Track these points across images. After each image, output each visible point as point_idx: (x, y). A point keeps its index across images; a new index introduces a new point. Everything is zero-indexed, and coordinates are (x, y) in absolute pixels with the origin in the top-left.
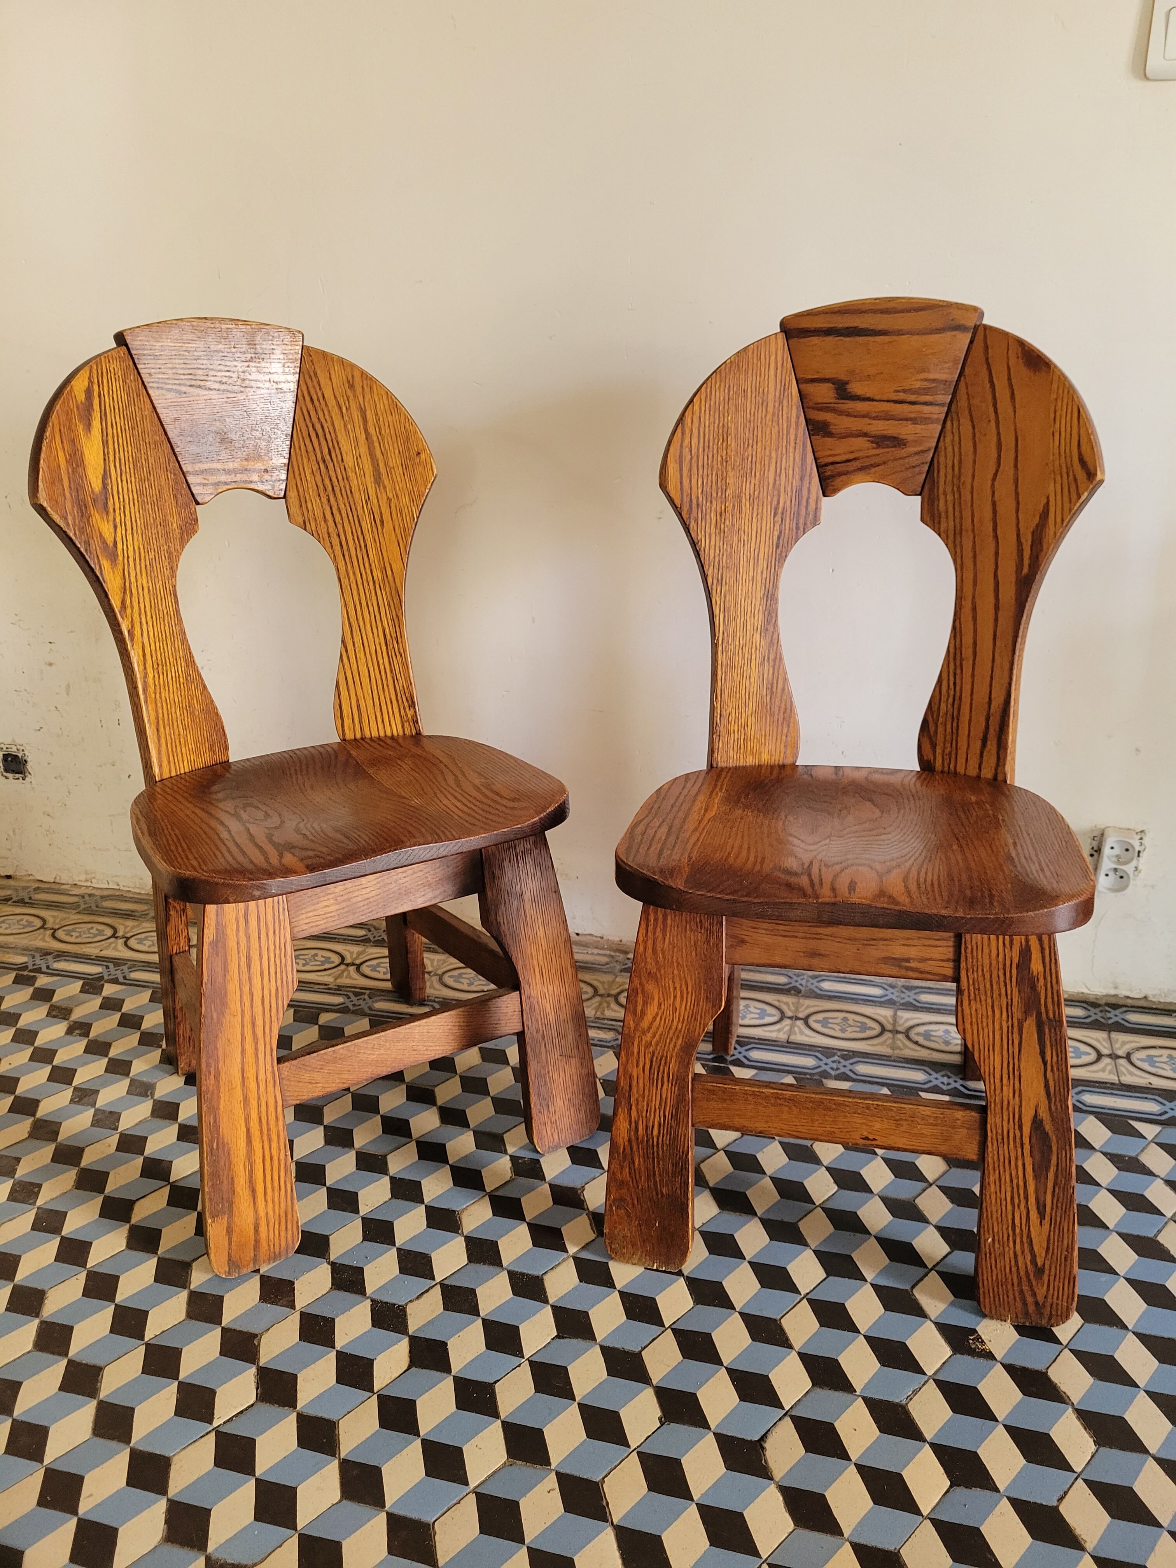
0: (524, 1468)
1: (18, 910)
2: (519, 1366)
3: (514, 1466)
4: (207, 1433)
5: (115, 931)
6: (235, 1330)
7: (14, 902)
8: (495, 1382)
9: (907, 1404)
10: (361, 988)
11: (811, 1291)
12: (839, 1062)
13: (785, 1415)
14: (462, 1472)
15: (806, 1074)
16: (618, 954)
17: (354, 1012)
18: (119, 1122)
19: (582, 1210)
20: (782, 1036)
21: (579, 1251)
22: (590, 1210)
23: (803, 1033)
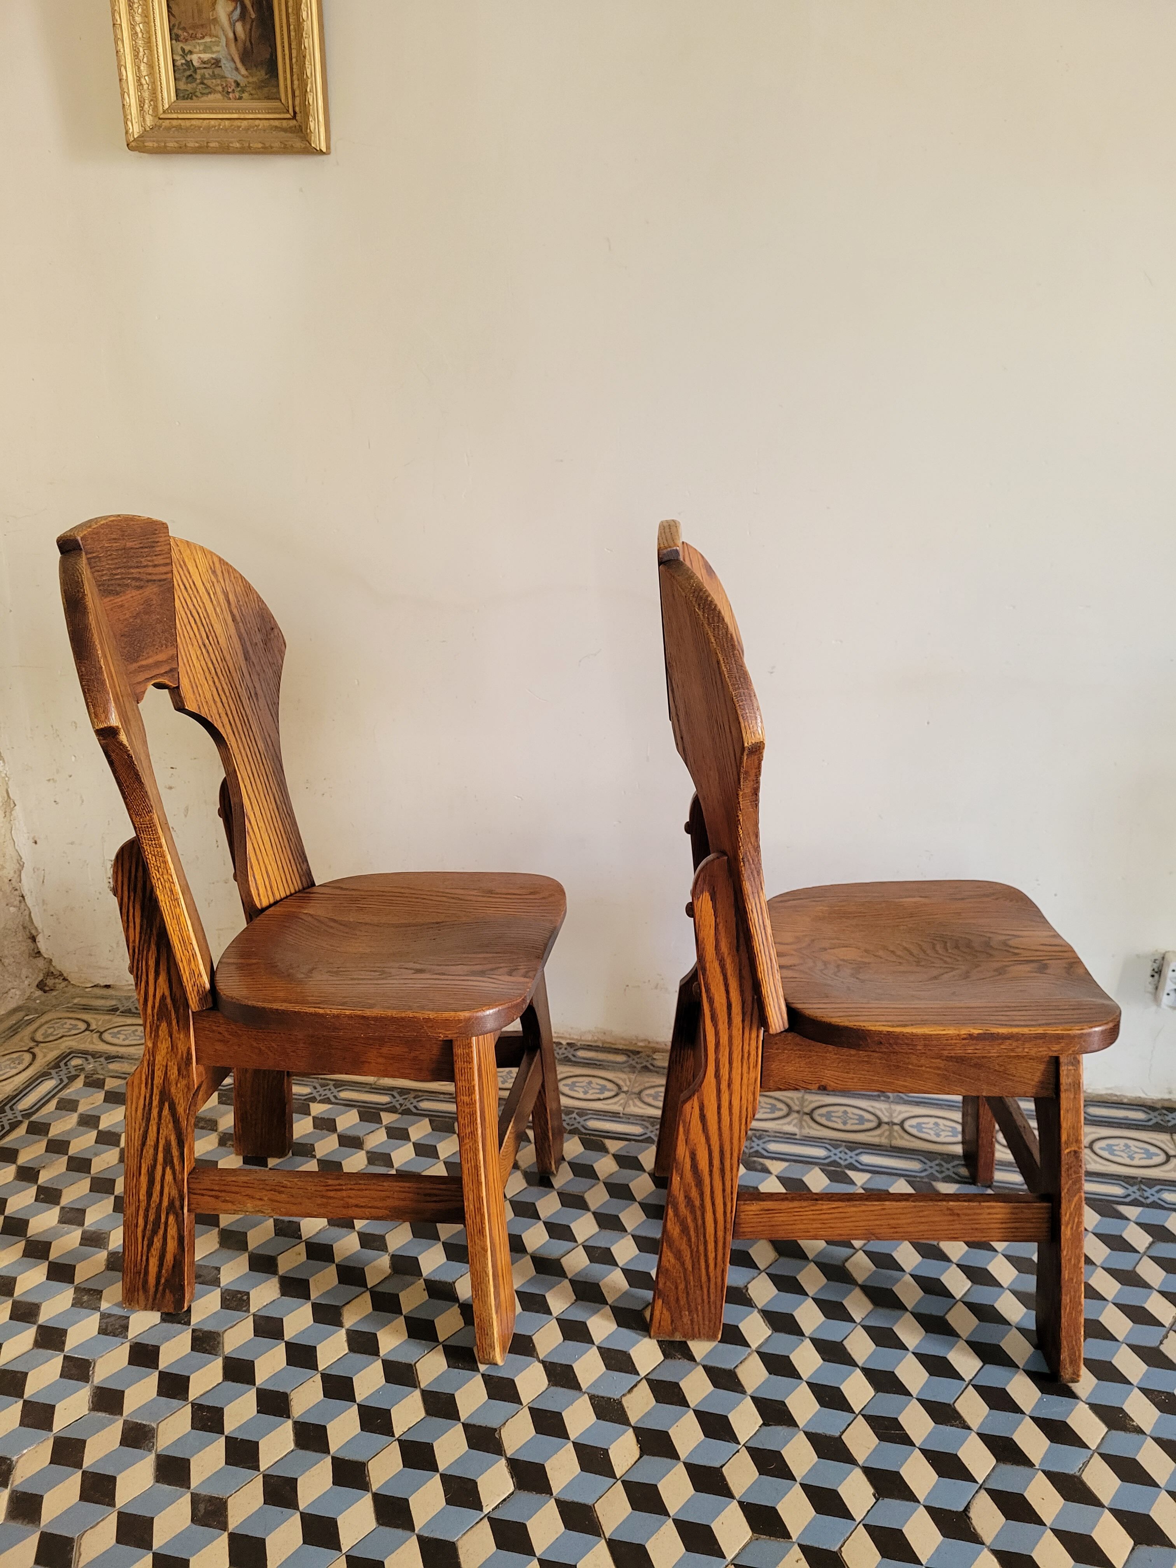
0: (770, 1542)
1: (129, 1021)
2: (738, 1451)
3: (760, 1540)
4: (481, 1520)
6: (474, 1425)
7: (122, 1012)
8: (722, 1467)
9: (1081, 1475)
11: (974, 1378)
12: (942, 1165)
13: (980, 1487)
14: (716, 1547)
15: (915, 1177)
18: (300, 1230)
19: (752, 1307)
20: (884, 1141)
21: (760, 1346)
22: (759, 1307)
23: (902, 1138)
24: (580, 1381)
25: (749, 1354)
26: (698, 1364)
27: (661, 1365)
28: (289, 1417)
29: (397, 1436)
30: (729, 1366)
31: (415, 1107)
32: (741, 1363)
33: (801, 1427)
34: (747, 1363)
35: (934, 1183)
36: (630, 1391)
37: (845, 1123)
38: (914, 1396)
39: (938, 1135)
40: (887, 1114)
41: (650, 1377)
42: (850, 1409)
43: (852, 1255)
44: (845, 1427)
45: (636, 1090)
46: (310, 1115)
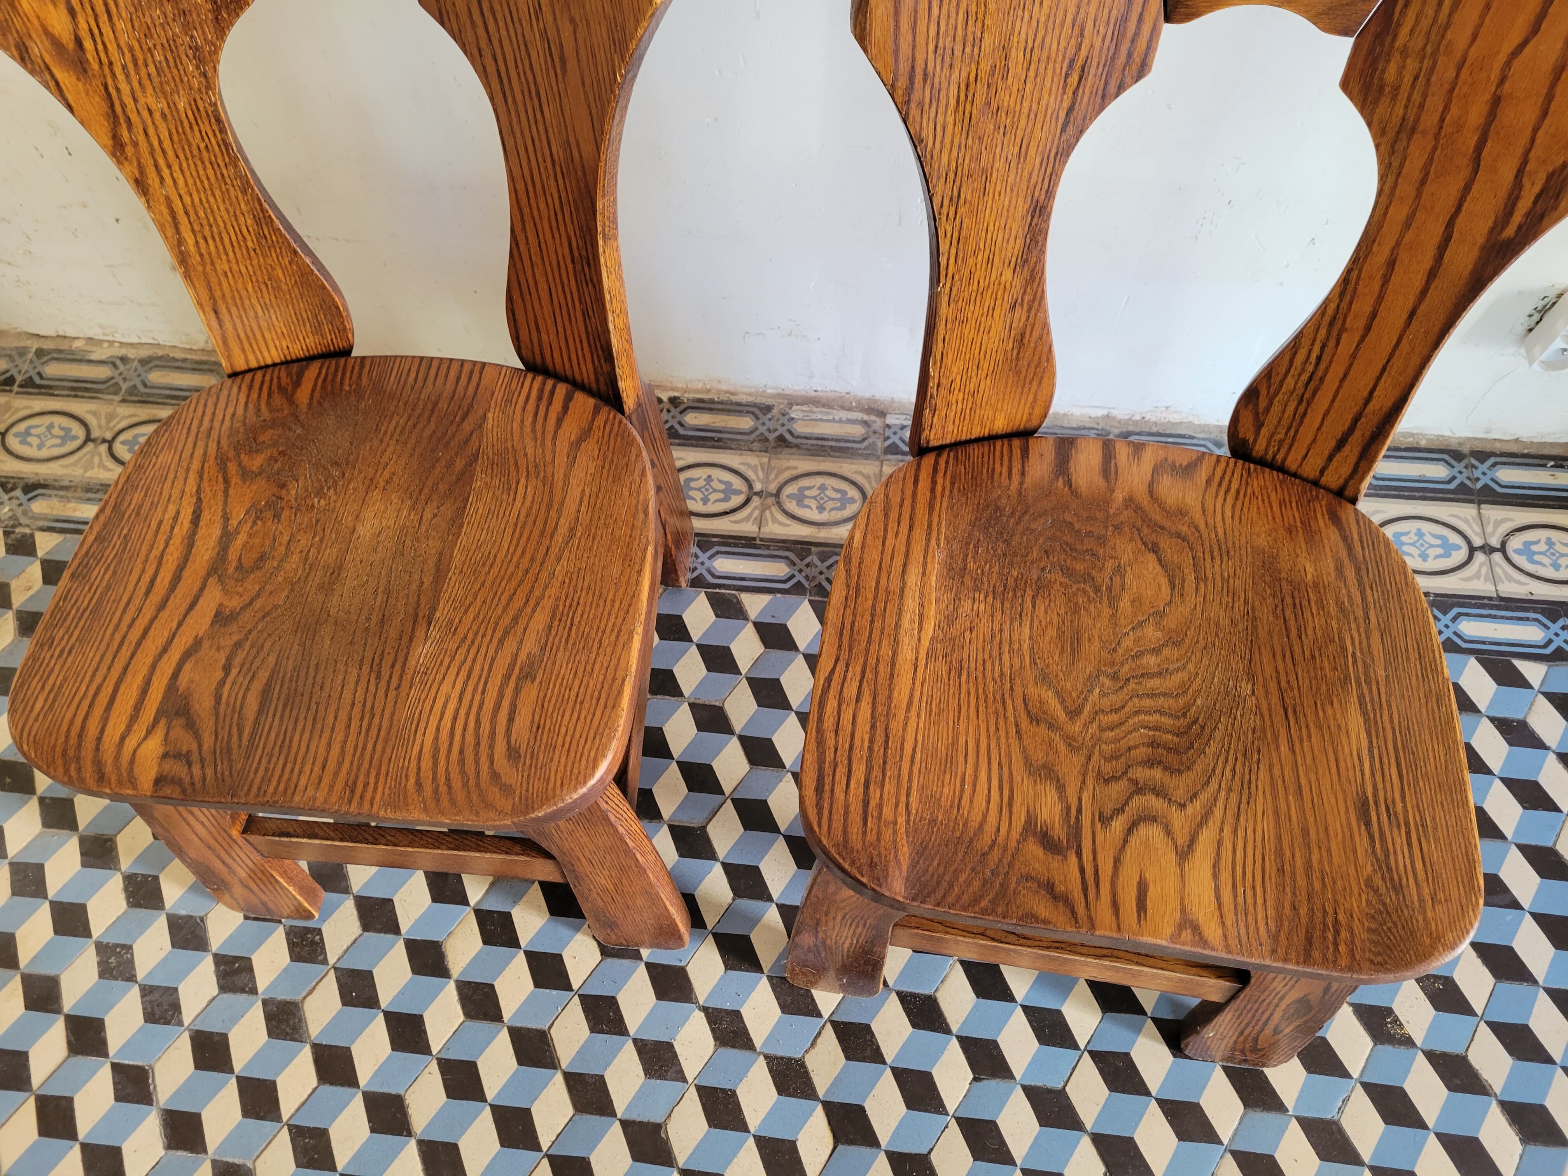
2: (946, 1127)
6: (634, 1122)
8: (929, 1152)
9: (1339, 1120)
13: (1226, 1151)
24: (752, 1036)
25: (951, 967)
26: (892, 992)
27: (842, 1003)
28: (409, 1134)
29: (545, 1149)
30: (928, 990)
32: (942, 983)
34: (949, 981)
36: (813, 1045)
38: (1149, 1014)
41: (834, 1018)
42: (1073, 1043)
44: (1068, 1074)
45: (773, 488)
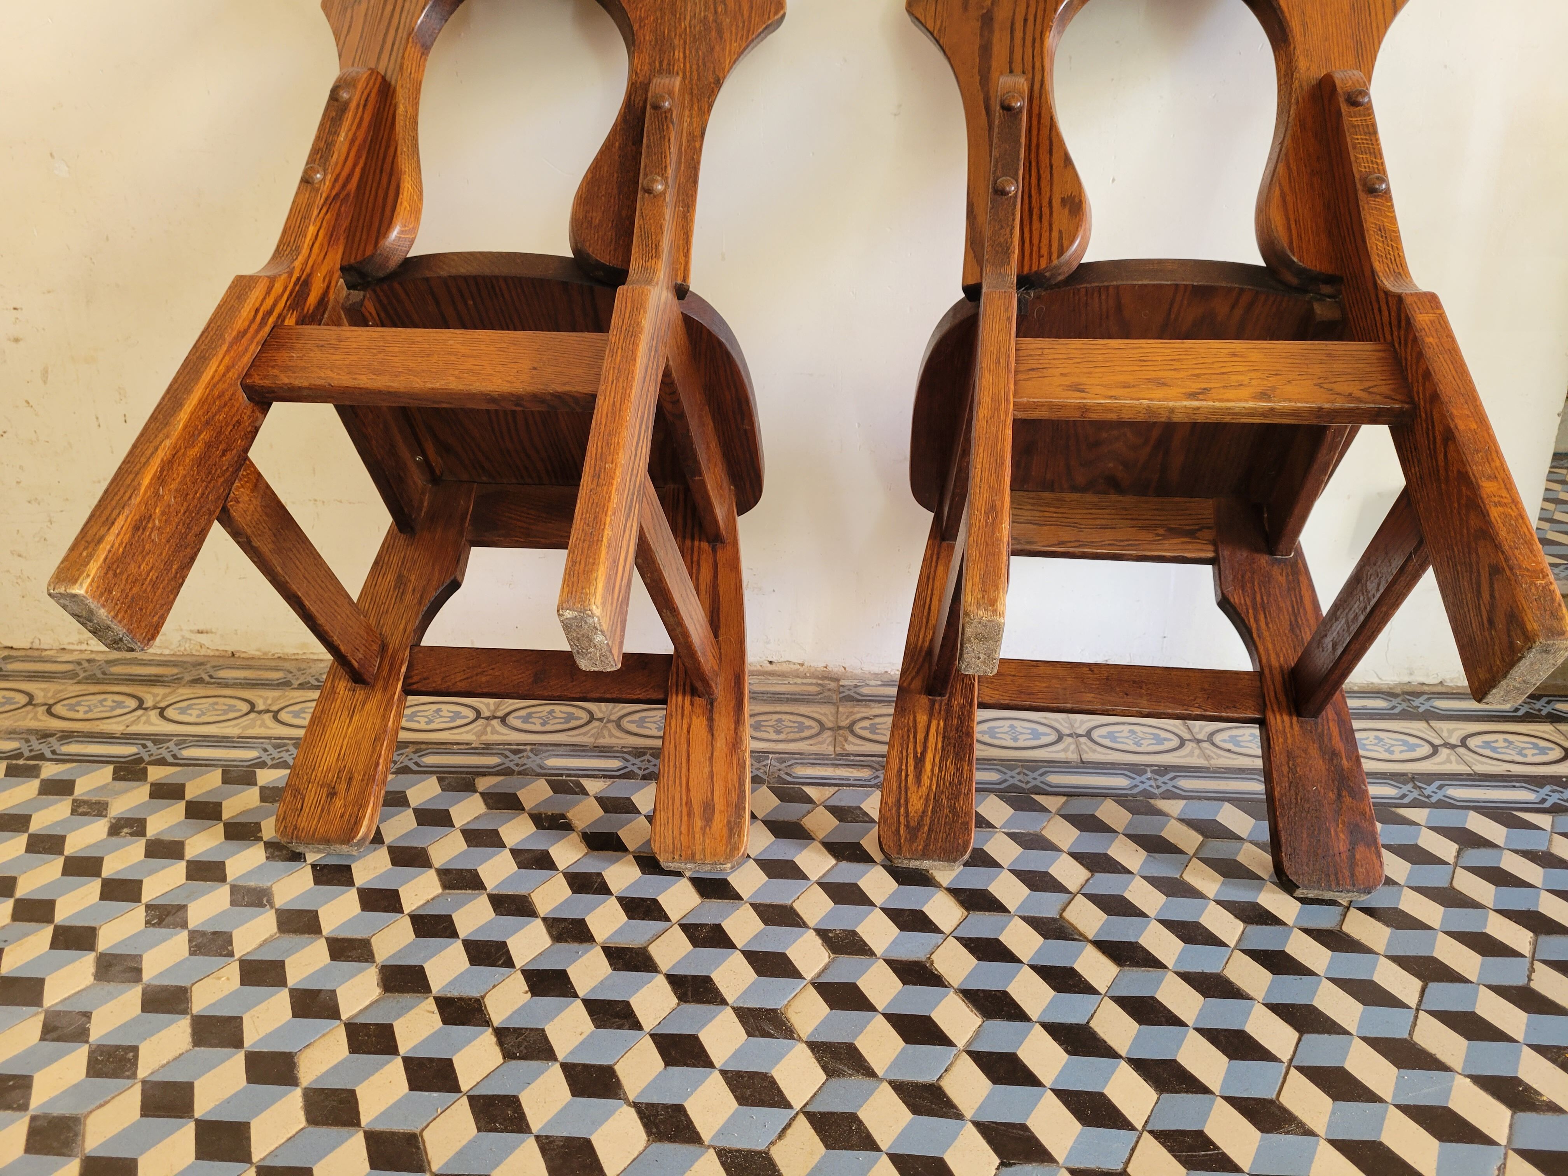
5: (141, 702)
10: (518, 744)
11: (1293, 1056)
12: (1156, 780)
15: (1126, 795)
16: (827, 682)
17: (520, 773)
18: (231, 945)
19: (946, 987)
20: (1072, 756)
21: (970, 1043)
22: (956, 986)
23: (1094, 751)
24: (699, 1129)
25: (956, 1057)
26: (881, 1080)
27: (824, 1088)
30: (929, 1078)
31: (416, 764)
32: (946, 1070)
33: (1061, 1161)
34: (954, 1070)
35: (1152, 801)
36: (782, 1135)
37: (1015, 739)
38: (1217, 1094)
39: (1137, 744)
40: (1066, 725)
41: (809, 1109)
42: (1126, 1125)
43: (1070, 902)
44: (1127, 1155)
46: (256, 785)
